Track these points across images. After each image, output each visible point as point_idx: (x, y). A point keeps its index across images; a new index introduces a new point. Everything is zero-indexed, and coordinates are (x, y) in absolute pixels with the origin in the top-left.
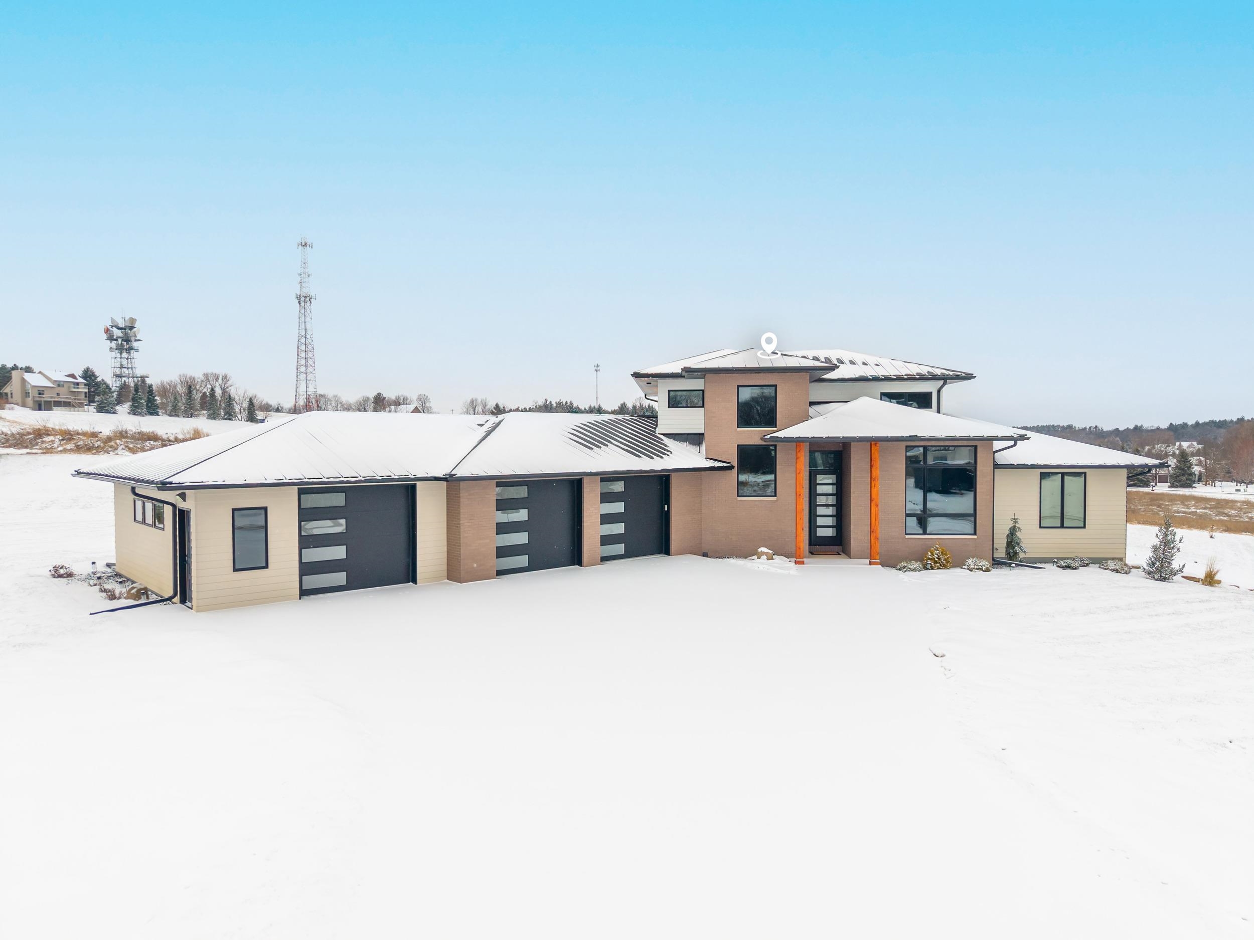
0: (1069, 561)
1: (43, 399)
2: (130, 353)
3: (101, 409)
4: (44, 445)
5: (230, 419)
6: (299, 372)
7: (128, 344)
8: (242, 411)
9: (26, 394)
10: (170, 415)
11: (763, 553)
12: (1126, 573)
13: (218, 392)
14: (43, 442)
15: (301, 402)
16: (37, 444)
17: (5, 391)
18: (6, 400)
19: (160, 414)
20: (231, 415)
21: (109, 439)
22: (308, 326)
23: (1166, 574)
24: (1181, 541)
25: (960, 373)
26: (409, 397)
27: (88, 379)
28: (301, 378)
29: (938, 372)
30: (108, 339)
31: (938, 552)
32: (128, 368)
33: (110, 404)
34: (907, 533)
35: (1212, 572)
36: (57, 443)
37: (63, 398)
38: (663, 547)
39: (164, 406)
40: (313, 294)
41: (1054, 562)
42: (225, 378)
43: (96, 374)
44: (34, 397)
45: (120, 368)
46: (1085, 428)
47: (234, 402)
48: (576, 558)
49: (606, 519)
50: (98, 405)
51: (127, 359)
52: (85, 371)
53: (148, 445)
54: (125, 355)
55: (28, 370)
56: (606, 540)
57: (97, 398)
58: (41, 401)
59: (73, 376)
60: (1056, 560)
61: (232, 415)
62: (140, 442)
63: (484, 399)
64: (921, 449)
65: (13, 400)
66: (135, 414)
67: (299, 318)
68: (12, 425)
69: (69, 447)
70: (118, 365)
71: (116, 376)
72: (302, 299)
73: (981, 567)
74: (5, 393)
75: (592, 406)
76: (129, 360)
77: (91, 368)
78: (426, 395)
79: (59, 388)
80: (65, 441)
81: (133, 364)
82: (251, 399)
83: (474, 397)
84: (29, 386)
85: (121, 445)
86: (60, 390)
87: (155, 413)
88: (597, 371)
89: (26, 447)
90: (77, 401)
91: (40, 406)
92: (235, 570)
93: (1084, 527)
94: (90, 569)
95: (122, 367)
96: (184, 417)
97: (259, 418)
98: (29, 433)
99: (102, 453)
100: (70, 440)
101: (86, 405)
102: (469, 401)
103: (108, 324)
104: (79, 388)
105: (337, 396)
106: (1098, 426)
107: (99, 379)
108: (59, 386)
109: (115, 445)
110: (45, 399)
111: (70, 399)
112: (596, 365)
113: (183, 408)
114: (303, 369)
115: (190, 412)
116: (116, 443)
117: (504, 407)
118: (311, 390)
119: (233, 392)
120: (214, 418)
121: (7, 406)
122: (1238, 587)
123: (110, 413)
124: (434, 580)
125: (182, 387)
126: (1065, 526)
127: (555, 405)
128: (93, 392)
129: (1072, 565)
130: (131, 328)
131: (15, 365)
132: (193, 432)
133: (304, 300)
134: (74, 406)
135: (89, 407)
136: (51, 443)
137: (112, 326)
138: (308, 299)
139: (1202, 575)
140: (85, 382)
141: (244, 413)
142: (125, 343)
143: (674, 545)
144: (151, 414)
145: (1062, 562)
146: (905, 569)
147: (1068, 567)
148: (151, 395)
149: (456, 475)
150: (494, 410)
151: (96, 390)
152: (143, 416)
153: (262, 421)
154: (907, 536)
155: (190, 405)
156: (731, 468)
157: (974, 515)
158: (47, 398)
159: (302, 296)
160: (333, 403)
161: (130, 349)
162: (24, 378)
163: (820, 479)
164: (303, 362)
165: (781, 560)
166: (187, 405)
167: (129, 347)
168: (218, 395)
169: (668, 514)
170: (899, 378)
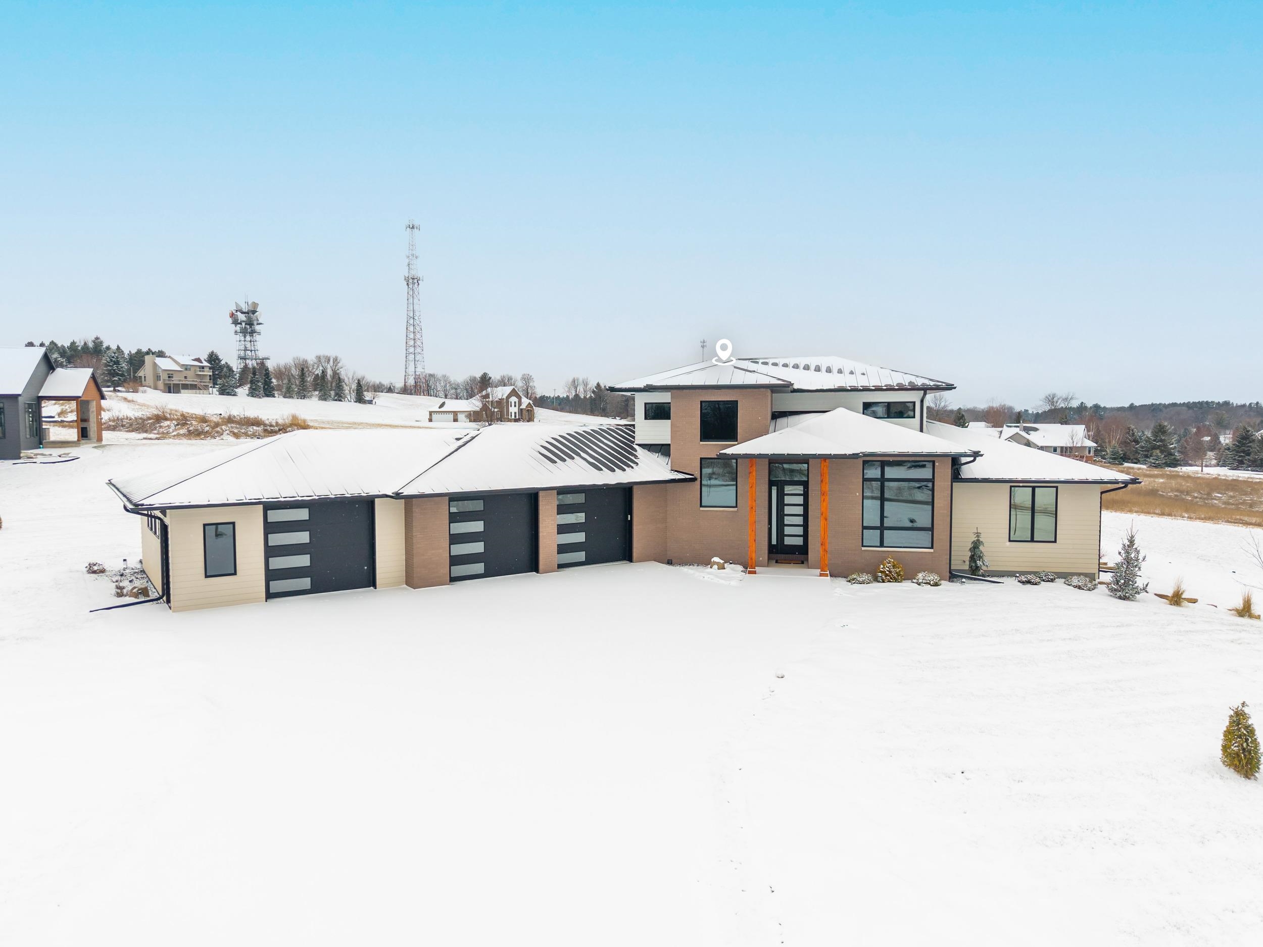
0: (1029, 577)
1: (172, 382)
2: (253, 335)
3: (223, 392)
4: (161, 430)
5: (339, 400)
6: (408, 352)
7: (251, 327)
8: (352, 392)
9: (158, 378)
10: (285, 397)
11: (715, 563)
12: (1089, 590)
13: (329, 372)
14: (161, 427)
15: (411, 382)
16: (155, 429)
17: (140, 375)
18: (140, 383)
19: (276, 395)
20: (341, 396)
21: (217, 425)
22: (416, 307)
23: (1127, 593)
24: (1144, 559)
25: (941, 384)
26: (513, 377)
27: (213, 362)
28: (410, 359)
29: (919, 382)
30: (233, 323)
31: (890, 565)
32: (251, 351)
33: (231, 386)
34: (864, 544)
35: (1179, 591)
36: (173, 427)
37: (190, 381)
38: (626, 555)
39: (279, 388)
40: (420, 275)
41: (1016, 576)
42: (336, 360)
43: (220, 357)
44: (164, 380)
45: (244, 350)
46: (1244, 406)
47: (343, 383)
48: (533, 565)
49: (563, 529)
50: (220, 388)
51: (251, 341)
52: (210, 355)
53: (251, 430)
54: (248, 338)
55: (161, 354)
56: (563, 549)
57: (219, 381)
58: (171, 384)
59: (198, 360)
60: (1018, 575)
62: (244, 427)
63: (586, 378)
64: (879, 463)
65: (147, 383)
66: (253, 396)
67: (408, 300)
68: (141, 409)
69: (182, 432)
70: (242, 348)
71: (241, 359)
72: (410, 281)
73: (928, 581)
74: (140, 377)
76: (252, 342)
77: (215, 352)
78: (530, 375)
79: (186, 371)
80: (179, 426)
81: (256, 347)
82: (359, 380)
83: (576, 376)
84: (160, 370)
85: (226, 430)
86: (188, 373)
87: (272, 395)
88: (702, 347)
89: (146, 432)
90: (202, 384)
91: (172, 388)
92: (207, 576)
93: (1055, 541)
94: (120, 566)
95: (246, 350)
96: (298, 398)
97: (367, 398)
98: (149, 418)
99: (209, 438)
100: (184, 424)
101: (211, 387)
102: (571, 380)
103: (233, 308)
104: (204, 371)
105: (446, 376)
106: (1260, 403)
107: (223, 362)
108: (186, 369)
109: (221, 431)
110: (174, 382)
111: (196, 381)
112: (702, 341)
113: (296, 389)
114: (412, 350)
115: (303, 394)
116: (222, 429)
117: (605, 386)
118: (419, 370)
119: (343, 375)
120: (325, 400)
121: (141, 389)
122: (1216, 607)
123: (231, 395)
124: (394, 585)
125: (296, 369)
126: (1035, 540)
128: (217, 375)
129: (1032, 581)
130: (254, 312)
131: (149, 349)
132: (291, 418)
133: (412, 281)
134: (199, 389)
135: (214, 389)
136: (167, 428)
137: (236, 311)
138: (416, 281)
139: (1170, 593)
140: (209, 365)
141: (353, 394)
142: (248, 327)
143: (636, 552)
144: (268, 396)
145: (1023, 577)
146: (854, 582)
147: (1029, 582)
148: (268, 378)
149: (403, 493)
150: (595, 389)
151: (220, 372)
152: (260, 398)
153: (370, 402)
154: (863, 548)
155: (303, 387)
156: (694, 480)
157: (932, 529)
158: (176, 381)
159: (410, 278)
160: (442, 382)
161: (252, 332)
162: (155, 363)
163: (788, 489)
164: (412, 343)
165: (733, 569)
166: (300, 386)
167: (252, 330)
168: (329, 376)
169: (630, 523)
170: (878, 389)
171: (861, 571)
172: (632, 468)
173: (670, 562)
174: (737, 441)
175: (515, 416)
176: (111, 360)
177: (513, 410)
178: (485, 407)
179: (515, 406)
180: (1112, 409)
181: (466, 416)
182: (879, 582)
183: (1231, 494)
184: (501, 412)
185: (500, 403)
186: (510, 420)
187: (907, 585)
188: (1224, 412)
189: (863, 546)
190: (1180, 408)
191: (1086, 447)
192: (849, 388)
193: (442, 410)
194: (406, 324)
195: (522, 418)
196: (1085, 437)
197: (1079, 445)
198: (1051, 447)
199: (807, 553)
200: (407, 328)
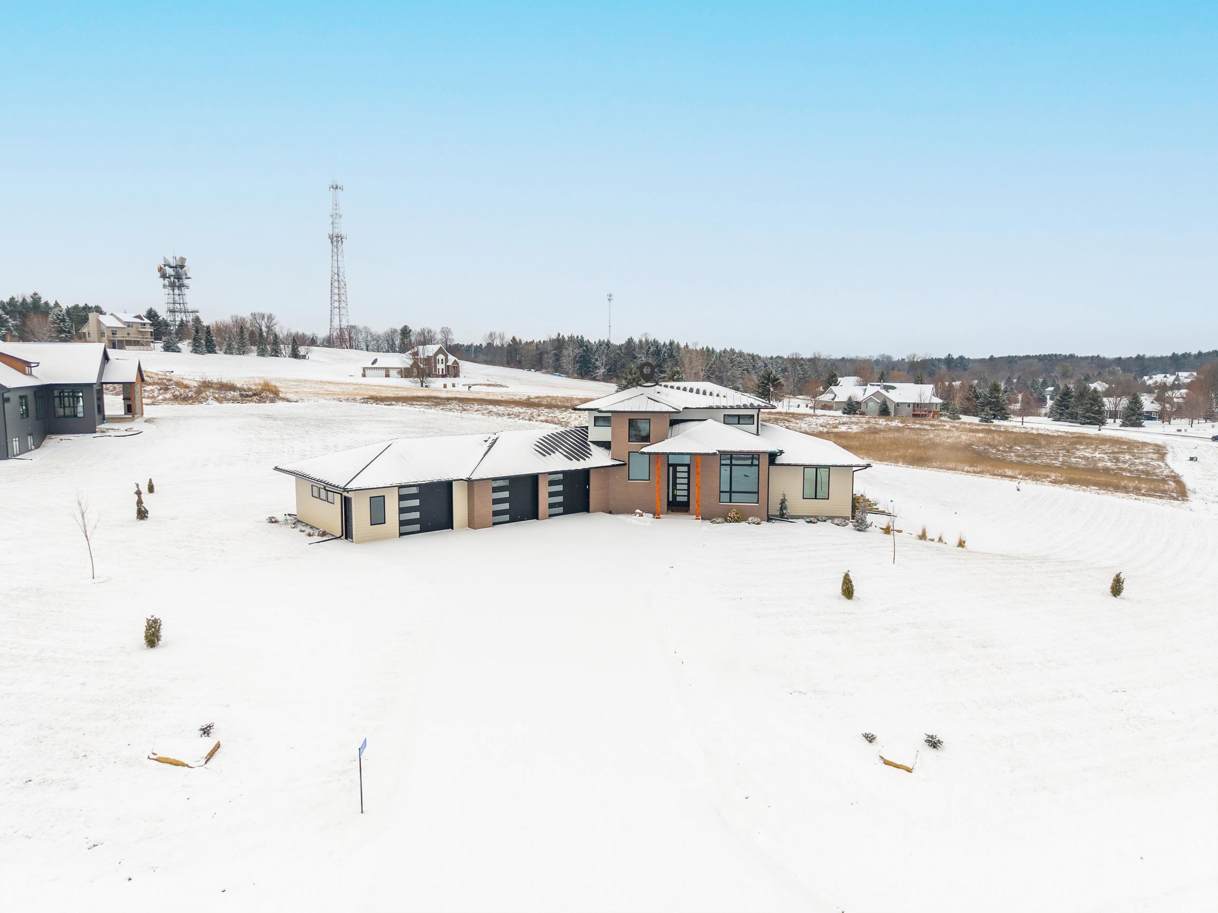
0: (812, 519)
1: (116, 339)
2: (181, 289)
3: (168, 348)
5: (276, 356)
6: (332, 307)
7: (179, 281)
8: (286, 347)
9: (102, 334)
10: (225, 353)
11: (637, 513)
12: (843, 526)
13: (265, 329)
15: (335, 334)
17: (83, 331)
18: (85, 339)
19: (217, 352)
20: (276, 352)
21: (199, 389)
22: (340, 264)
23: (861, 528)
26: (435, 333)
27: (152, 319)
28: (335, 313)
29: (756, 403)
30: (161, 277)
31: (734, 513)
32: (180, 304)
33: (174, 342)
37: (133, 337)
38: (586, 509)
39: (220, 345)
40: (343, 234)
42: (270, 318)
43: (158, 314)
44: (108, 336)
45: (173, 304)
47: (279, 339)
48: (534, 514)
49: (551, 494)
50: (163, 344)
51: (179, 295)
52: (148, 311)
53: (229, 395)
54: (177, 291)
55: (99, 310)
56: (551, 506)
57: (163, 338)
59: (139, 317)
60: (805, 518)
61: (278, 352)
62: (223, 392)
63: (502, 331)
64: (729, 456)
65: (91, 339)
66: (196, 353)
67: (332, 257)
69: (168, 396)
70: (171, 301)
71: (170, 312)
72: (334, 239)
73: (755, 522)
74: (83, 333)
75: (602, 340)
76: (181, 296)
77: (154, 309)
78: (449, 328)
79: (129, 328)
80: (162, 390)
81: (185, 300)
82: (293, 335)
83: (493, 330)
84: (104, 327)
85: (209, 395)
86: (131, 330)
87: (213, 351)
88: (609, 300)
90: (144, 340)
91: (114, 345)
92: (371, 525)
93: (828, 499)
94: (283, 518)
95: (175, 303)
96: (237, 354)
97: (302, 354)
100: (166, 389)
101: (154, 343)
102: (488, 334)
103: (162, 263)
104: (145, 328)
105: (367, 327)
107: (161, 318)
108: (129, 326)
109: (206, 396)
110: (119, 339)
111: (139, 338)
112: (609, 294)
113: (236, 346)
114: (336, 304)
115: (242, 350)
116: (206, 395)
117: (520, 340)
118: (344, 323)
119: (277, 329)
120: (263, 355)
123: (175, 352)
124: (461, 527)
125: (235, 327)
126: (817, 498)
127: (567, 339)
128: (158, 331)
129: (814, 521)
130: (182, 267)
131: (86, 305)
132: (263, 383)
133: (336, 239)
134: (142, 345)
135: (157, 345)
137: (165, 265)
138: (340, 239)
140: (151, 322)
141: (288, 349)
142: (176, 280)
143: (591, 507)
144: (210, 352)
145: (808, 519)
147: (811, 522)
148: (209, 335)
149: (472, 478)
150: (511, 343)
151: (161, 329)
152: (203, 354)
153: (304, 357)
154: (720, 503)
155: (242, 344)
156: (625, 464)
157: (758, 493)
158: (120, 337)
159: (334, 236)
160: (363, 333)
161: (181, 286)
162: (99, 320)
163: (679, 469)
164: (336, 297)
165: (647, 516)
166: (240, 343)
167: (180, 284)
168: (265, 334)
169: (588, 490)
170: (732, 408)
171: (719, 516)
172: (589, 458)
173: (610, 513)
174: (649, 442)
175: (443, 372)
176: (58, 318)
177: (441, 366)
178: (415, 364)
179: (442, 363)
180: (975, 361)
181: (398, 373)
182: (728, 522)
183: (1028, 447)
184: (430, 369)
185: (428, 360)
186: (438, 376)
187: (743, 524)
188: (1069, 364)
189: (720, 502)
190: (1032, 360)
191: (933, 403)
192: (715, 407)
193: (374, 366)
194: (330, 280)
195: (448, 374)
196: (934, 395)
197: (927, 402)
198: (906, 403)
199: (689, 506)
200: (332, 284)
